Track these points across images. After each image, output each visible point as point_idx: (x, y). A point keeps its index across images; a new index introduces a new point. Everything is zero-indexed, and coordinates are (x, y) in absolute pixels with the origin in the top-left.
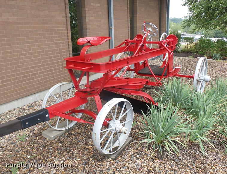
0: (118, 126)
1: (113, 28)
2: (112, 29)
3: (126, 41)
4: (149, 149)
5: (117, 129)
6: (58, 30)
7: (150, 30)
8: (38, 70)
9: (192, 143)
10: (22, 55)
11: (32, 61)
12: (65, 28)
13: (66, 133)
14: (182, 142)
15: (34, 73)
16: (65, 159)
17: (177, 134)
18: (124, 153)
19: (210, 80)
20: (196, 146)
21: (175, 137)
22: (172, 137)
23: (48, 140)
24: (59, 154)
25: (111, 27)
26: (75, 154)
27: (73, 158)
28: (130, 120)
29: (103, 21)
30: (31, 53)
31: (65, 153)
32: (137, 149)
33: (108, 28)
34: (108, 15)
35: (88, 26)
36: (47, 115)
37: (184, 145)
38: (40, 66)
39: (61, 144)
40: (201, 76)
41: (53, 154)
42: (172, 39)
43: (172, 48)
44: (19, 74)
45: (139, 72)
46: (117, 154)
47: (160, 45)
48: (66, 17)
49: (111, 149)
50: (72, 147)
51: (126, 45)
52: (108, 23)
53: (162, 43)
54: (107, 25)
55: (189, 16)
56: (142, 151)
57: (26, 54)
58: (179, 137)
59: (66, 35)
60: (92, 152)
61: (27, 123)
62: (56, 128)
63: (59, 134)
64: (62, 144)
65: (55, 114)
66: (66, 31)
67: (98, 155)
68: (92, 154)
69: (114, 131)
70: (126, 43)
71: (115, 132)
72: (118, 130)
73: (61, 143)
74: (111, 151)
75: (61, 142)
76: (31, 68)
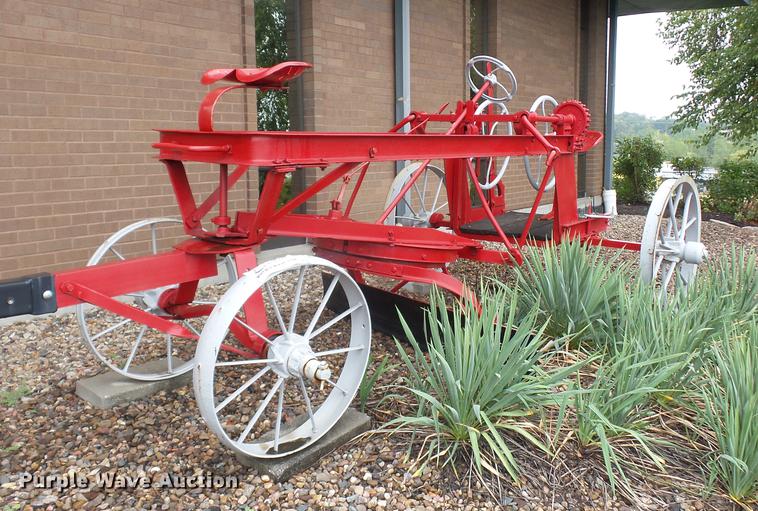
0: (296, 354)
1: (408, 99)
2: (402, 102)
3: (413, 116)
4: (414, 455)
5: (292, 365)
7: (490, 82)
8: (133, 203)
9: (584, 448)
10: (79, 148)
11: (115, 171)
13: (159, 391)
14: (542, 438)
15: (118, 210)
16: (108, 465)
17: (521, 406)
18: (324, 463)
19: (704, 257)
20: (595, 459)
21: (518, 419)
22: (507, 417)
23: (88, 407)
25: (402, 96)
26: (149, 453)
27: (138, 465)
28: (362, 346)
29: (373, 75)
30: (113, 148)
31: (123, 445)
32: (376, 451)
33: (391, 101)
34: (392, 59)
35: (318, 86)
36: (47, 294)
37: (549, 452)
38: (141, 192)
39: (124, 423)
40: (674, 244)
41: (78, 446)
42: (571, 117)
43: (569, 144)
44: (63, 209)
45: (463, 227)
46: (293, 462)
47: (518, 126)
48: (244, 49)
49: (274, 444)
50: (155, 432)
52: (390, 85)
53: (525, 117)
54: (389, 92)
55: (693, 93)
56: (388, 461)
57: (95, 148)
58: (529, 418)
59: (240, 104)
60: (211, 452)
62: (125, 372)
63: (131, 392)
64: (129, 422)
65: (80, 293)
67: (230, 461)
68: (206, 458)
69: (283, 371)
70: (411, 120)
71: (286, 377)
72: (296, 368)
73: (125, 418)
74: (276, 449)
75: (129, 416)
76: (109, 193)
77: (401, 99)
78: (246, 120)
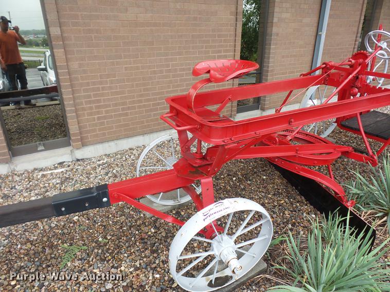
1: (325, 33)
2: (321, 35)
3: (325, 65)
6: (219, 36)
10: (155, 72)
12: (233, 33)
16: (138, 266)
24: (138, 250)
25: (321, 31)
26: (158, 262)
27: (151, 269)
28: (267, 237)
29: (307, 20)
30: (170, 71)
31: (148, 252)
33: (316, 33)
35: (275, 30)
36: (105, 200)
41: (130, 246)
44: (149, 100)
45: (343, 123)
49: (213, 278)
51: (323, 72)
52: (316, 25)
54: (315, 29)
57: (161, 72)
59: (232, 44)
61: (63, 209)
62: (158, 200)
64: (156, 231)
66: (233, 38)
70: (323, 68)
73: (155, 227)
74: (213, 283)
75: (157, 226)
77: (320, 33)
78: (235, 52)
